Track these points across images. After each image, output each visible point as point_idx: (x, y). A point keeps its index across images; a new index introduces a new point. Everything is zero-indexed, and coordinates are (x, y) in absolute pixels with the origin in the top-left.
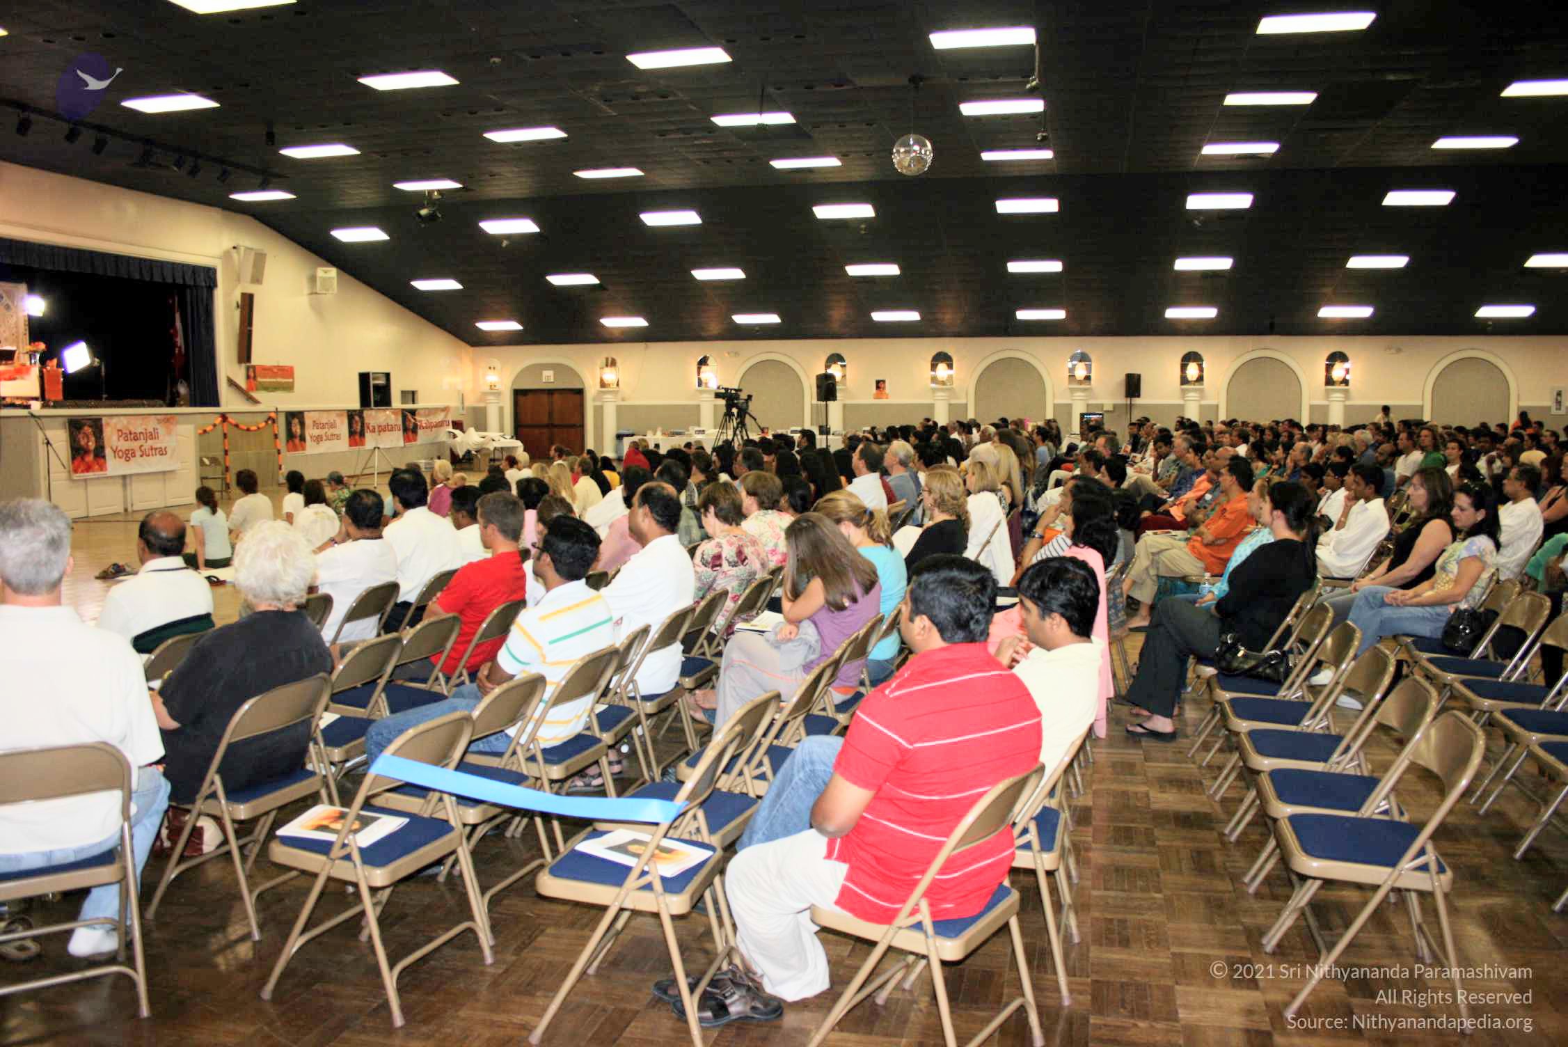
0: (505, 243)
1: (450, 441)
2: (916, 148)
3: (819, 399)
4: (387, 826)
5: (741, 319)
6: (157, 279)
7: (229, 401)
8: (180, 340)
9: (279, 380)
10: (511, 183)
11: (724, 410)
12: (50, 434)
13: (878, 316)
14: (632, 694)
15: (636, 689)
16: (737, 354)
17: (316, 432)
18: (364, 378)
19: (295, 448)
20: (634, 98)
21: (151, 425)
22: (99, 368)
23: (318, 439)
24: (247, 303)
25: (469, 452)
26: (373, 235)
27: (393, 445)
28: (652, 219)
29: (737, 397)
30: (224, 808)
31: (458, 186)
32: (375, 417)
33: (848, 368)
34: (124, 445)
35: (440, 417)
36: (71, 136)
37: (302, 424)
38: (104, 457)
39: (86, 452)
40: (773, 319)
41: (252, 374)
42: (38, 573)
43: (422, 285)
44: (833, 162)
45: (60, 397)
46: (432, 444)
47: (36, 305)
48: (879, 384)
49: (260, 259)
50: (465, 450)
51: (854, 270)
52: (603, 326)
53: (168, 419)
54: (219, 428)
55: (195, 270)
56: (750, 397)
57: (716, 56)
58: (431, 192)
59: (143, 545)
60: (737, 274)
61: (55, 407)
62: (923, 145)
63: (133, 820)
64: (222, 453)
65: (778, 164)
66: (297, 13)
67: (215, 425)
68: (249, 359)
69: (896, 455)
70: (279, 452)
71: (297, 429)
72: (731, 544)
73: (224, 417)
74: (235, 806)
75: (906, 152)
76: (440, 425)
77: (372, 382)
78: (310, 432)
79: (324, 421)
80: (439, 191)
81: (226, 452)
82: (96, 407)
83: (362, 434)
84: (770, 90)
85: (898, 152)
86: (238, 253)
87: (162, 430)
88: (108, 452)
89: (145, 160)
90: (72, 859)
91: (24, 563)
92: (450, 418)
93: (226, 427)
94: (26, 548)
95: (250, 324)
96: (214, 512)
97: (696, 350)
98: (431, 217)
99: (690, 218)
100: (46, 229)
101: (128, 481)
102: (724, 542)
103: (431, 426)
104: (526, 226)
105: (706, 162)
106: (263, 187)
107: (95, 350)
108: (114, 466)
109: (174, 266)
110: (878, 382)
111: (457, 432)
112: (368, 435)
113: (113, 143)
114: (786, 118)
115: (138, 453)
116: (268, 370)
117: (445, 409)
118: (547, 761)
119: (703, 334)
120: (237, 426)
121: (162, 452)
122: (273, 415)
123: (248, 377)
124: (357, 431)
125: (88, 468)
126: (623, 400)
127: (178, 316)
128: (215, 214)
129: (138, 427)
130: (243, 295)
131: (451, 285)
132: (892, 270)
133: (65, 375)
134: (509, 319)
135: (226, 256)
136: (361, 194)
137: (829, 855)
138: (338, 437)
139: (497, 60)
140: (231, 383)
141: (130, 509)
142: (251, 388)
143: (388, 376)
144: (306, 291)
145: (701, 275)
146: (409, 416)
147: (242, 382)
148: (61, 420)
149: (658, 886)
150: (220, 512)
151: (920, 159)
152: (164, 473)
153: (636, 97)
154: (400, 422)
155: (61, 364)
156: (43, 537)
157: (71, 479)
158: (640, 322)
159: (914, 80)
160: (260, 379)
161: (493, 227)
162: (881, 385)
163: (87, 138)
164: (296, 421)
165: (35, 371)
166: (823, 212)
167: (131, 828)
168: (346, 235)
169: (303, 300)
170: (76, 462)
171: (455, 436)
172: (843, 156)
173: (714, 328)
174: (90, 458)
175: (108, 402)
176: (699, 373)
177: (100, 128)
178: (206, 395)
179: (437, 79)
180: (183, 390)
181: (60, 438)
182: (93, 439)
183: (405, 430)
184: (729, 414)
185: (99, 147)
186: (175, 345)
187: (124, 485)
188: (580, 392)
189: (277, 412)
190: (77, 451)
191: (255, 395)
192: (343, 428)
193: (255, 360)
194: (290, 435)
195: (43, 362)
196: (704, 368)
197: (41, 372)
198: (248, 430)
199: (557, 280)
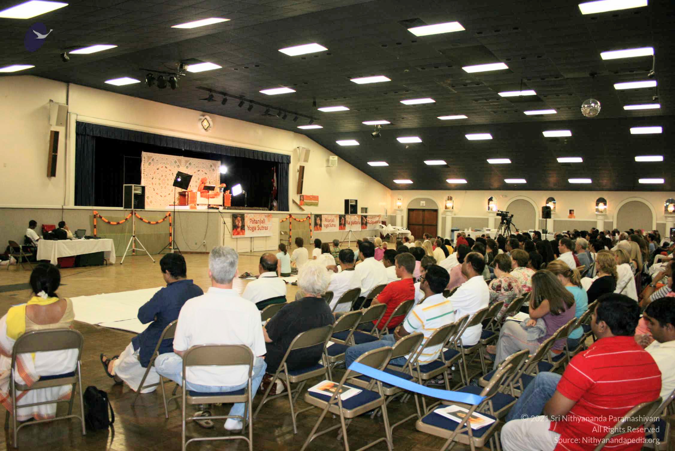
0: (407, 147)
1: (381, 229)
2: (593, 105)
3: (543, 217)
4: (353, 392)
5: (508, 181)
6: (268, 160)
7: (293, 209)
8: (275, 184)
9: (313, 201)
10: (411, 122)
11: (500, 221)
12: (225, 219)
13: (571, 181)
14: (459, 345)
15: (461, 342)
16: (506, 196)
17: (326, 223)
18: (347, 202)
19: (318, 230)
20: (464, 85)
21: (263, 217)
22: (244, 195)
23: (327, 226)
24: (302, 170)
25: (388, 234)
26: (353, 143)
27: (357, 230)
28: (470, 137)
29: (507, 216)
30: (287, 377)
31: (389, 123)
32: (350, 218)
33: (556, 204)
34: (252, 225)
35: (377, 219)
36: (241, 105)
37: (321, 220)
38: (244, 229)
39: (238, 227)
40: (523, 181)
41: (302, 199)
42: (225, 275)
43: (372, 164)
44: (553, 112)
45: (230, 205)
46: (373, 230)
47: (224, 169)
48: (571, 212)
49: (308, 152)
50: (386, 234)
51: (561, 160)
52: (447, 183)
53: (269, 216)
54: (288, 220)
55: (282, 156)
56: (512, 216)
57: (502, 66)
58: (377, 126)
59: (261, 266)
60: (507, 161)
61: (228, 209)
62: (596, 103)
63: (252, 378)
64: (289, 230)
65: (527, 113)
66: (327, 54)
67: (287, 219)
68: (301, 193)
69: (580, 244)
70: (311, 231)
71: (318, 222)
72: (506, 281)
73: (290, 215)
74: (291, 377)
75: (588, 107)
76: (376, 222)
77: (350, 204)
78: (324, 223)
79: (329, 219)
80: (381, 125)
81: (290, 230)
82: (243, 209)
83: (345, 225)
84: (525, 81)
85: (584, 107)
86: (299, 150)
87: (266, 219)
88: (246, 228)
89: (267, 113)
90: (229, 390)
91: (220, 272)
92: (381, 220)
93: (291, 220)
94: (221, 265)
95: (302, 178)
96: (285, 254)
97: (488, 194)
98: (377, 136)
99: (487, 137)
100: (229, 140)
101: (253, 239)
102: (502, 280)
103: (373, 223)
104: (416, 140)
105: (495, 112)
106: (311, 123)
107: (244, 188)
108: (248, 233)
109: (274, 154)
110: (570, 211)
111: (384, 226)
112: (347, 225)
113: (255, 106)
114: (532, 93)
115: (257, 229)
116: (308, 197)
117: (379, 216)
118: (421, 371)
119: (491, 187)
120: (295, 219)
121: (266, 228)
122: (309, 215)
123: (301, 200)
124: (342, 224)
125: (238, 234)
126: (455, 215)
127: (275, 174)
128: (291, 134)
129: (257, 218)
130: (300, 166)
131: (384, 164)
132: (579, 160)
133: (232, 197)
134: (407, 179)
135: (295, 150)
136: (349, 126)
137: (551, 429)
138: (335, 226)
139: (407, 70)
140: (294, 202)
141: (252, 251)
142: (301, 204)
143: (356, 201)
144: (325, 164)
145: (491, 161)
146: (364, 218)
147: (298, 201)
148: (230, 214)
149: (470, 433)
150: (287, 254)
151: (595, 110)
152: (266, 237)
153: (465, 85)
154: (360, 220)
155: (231, 193)
156: (228, 261)
157: (231, 238)
158: (464, 181)
159: (593, 75)
160: (305, 201)
161: (402, 140)
162: (572, 212)
163: (246, 105)
164: (318, 218)
165: (222, 194)
166: (547, 134)
167: (251, 380)
168: (342, 143)
169: (324, 169)
170: (234, 231)
171: (383, 227)
172: (557, 109)
173: (496, 184)
174: (239, 229)
175: (247, 208)
176: (489, 204)
177: (251, 101)
178: (284, 207)
179: (383, 79)
180: (275, 204)
181: (229, 221)
182: (241, 222)
183: (362, 224)
184: (502, 223)
185: (250, 109)
186: (273, 186)
187: (251, 241)
188: (436, 211)
189: (311, 214)
190: (235, 227)
191: (303, 207)
192: (337, 222)
193: (304, 193)
194: (316, 224)
195: (224, 191)
196: (491, 202)
197: (224, 195)
198: (300, 221)
199: (428, 163)
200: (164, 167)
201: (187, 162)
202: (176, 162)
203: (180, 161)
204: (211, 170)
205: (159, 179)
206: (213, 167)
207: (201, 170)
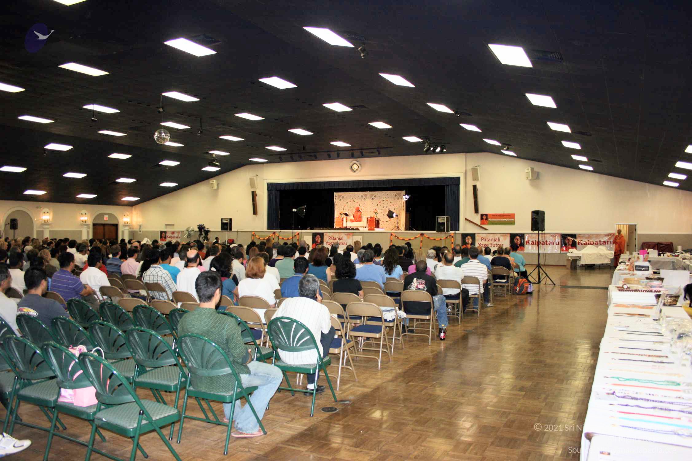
71: (469, 241)
83: (522, 245)
124: (517, 244)
146: (569, 238)
154: (559, 240)
183: (564, 244)
194: (464, 243)
200: (352, 201)
201: (372, 195)
202: (362, 196)
203: (366, 195)
204: (396, 199)
205: (349, 210)
206: (398, 196)
207: (385, 199)
